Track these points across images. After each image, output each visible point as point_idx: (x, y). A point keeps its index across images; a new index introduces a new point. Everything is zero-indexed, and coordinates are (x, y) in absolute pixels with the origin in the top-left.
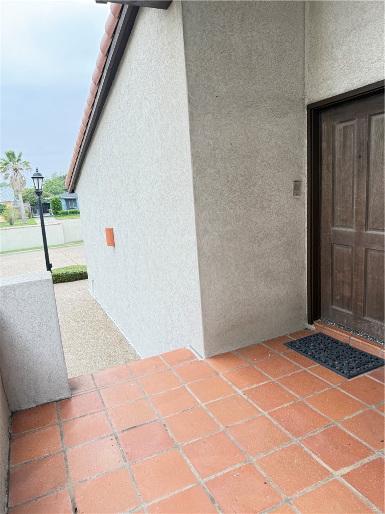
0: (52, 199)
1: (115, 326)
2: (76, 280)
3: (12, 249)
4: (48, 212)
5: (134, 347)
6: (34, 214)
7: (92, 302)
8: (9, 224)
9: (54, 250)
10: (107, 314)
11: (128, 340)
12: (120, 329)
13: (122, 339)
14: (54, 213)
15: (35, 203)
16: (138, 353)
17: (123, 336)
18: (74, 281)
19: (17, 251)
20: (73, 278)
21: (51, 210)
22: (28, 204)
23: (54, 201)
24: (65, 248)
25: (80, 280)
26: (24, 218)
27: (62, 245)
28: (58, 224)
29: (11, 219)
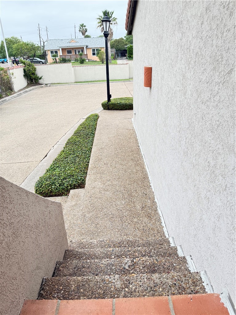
0: (128, 47)
1: (143, 161)
2: (126, 109)
3: (97, 80)
4: (125, 56)
5: (154, 191)
6: (117, 57)
7: (132, 131)
8: (101, 63)
9: (121, 83)
10: (140, 146)
11: (150, 180)
12: (146, 165)
13: (145, 177)
14: (129, 57)
15: (119, 49)
16: (156, 200)
17: (146, 174)
18: (125, 110)
19: (99, 81)
20: (124, 107)
21: (127, 55)
22: (114, 50)
23: (129, 48)
24: (129, 82)
25: (129, 109)
26: (110, 59)
27: (127, 80)
28: (127, 64)
29: (103, 60)
